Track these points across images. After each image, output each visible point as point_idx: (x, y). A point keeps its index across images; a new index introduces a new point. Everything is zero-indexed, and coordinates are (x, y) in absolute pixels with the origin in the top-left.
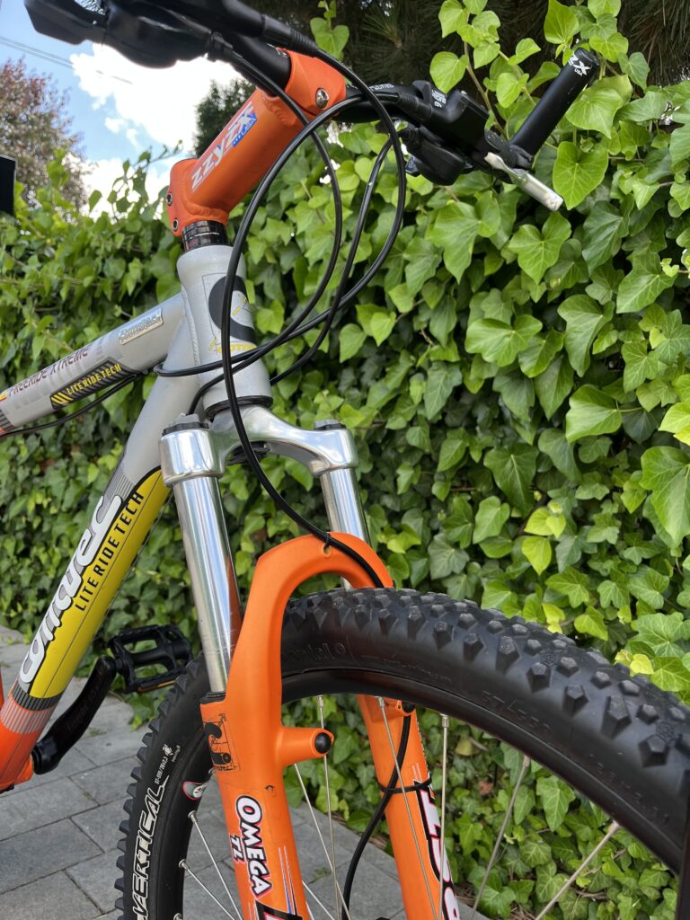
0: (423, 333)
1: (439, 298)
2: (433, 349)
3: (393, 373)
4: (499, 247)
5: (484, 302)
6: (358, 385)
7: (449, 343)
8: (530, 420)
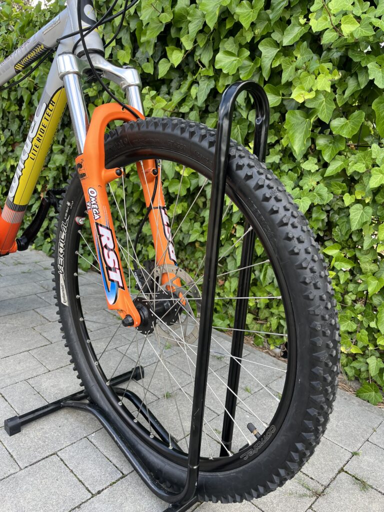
0: (198, 62)
1: (205, 42)
2: (202, 70)
3: (184, 85)
4: (233, 14)
5: (226, 43)
6: (169, 93)
7: (209, 67)
8: (245, 105)
